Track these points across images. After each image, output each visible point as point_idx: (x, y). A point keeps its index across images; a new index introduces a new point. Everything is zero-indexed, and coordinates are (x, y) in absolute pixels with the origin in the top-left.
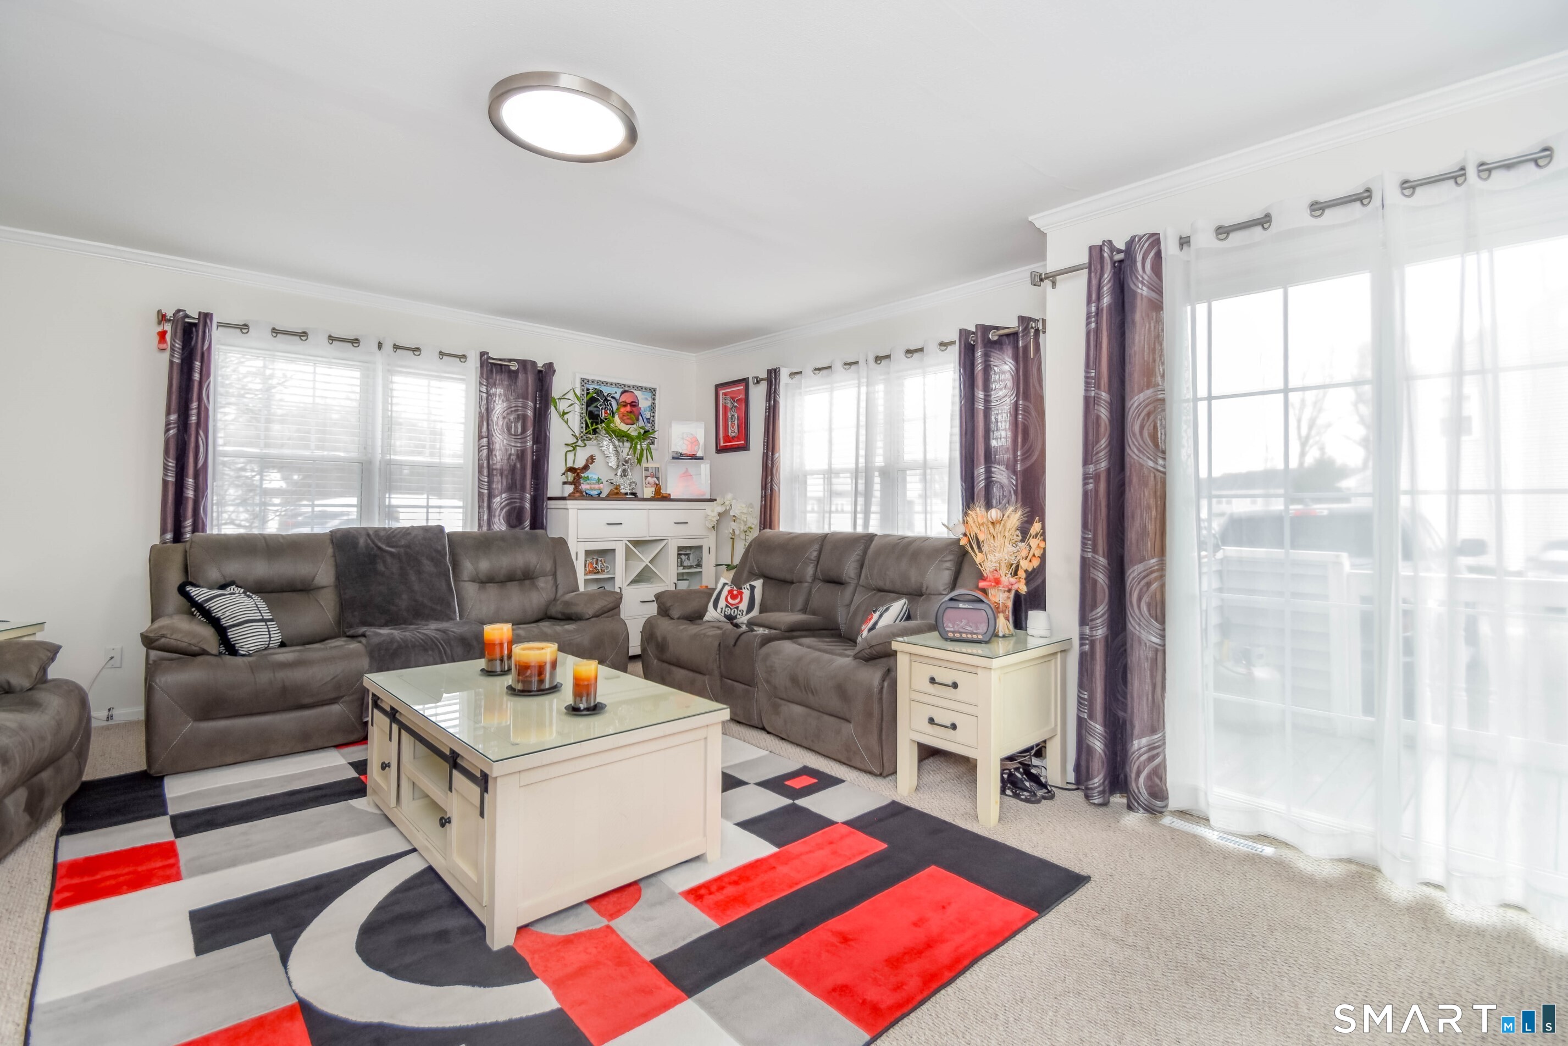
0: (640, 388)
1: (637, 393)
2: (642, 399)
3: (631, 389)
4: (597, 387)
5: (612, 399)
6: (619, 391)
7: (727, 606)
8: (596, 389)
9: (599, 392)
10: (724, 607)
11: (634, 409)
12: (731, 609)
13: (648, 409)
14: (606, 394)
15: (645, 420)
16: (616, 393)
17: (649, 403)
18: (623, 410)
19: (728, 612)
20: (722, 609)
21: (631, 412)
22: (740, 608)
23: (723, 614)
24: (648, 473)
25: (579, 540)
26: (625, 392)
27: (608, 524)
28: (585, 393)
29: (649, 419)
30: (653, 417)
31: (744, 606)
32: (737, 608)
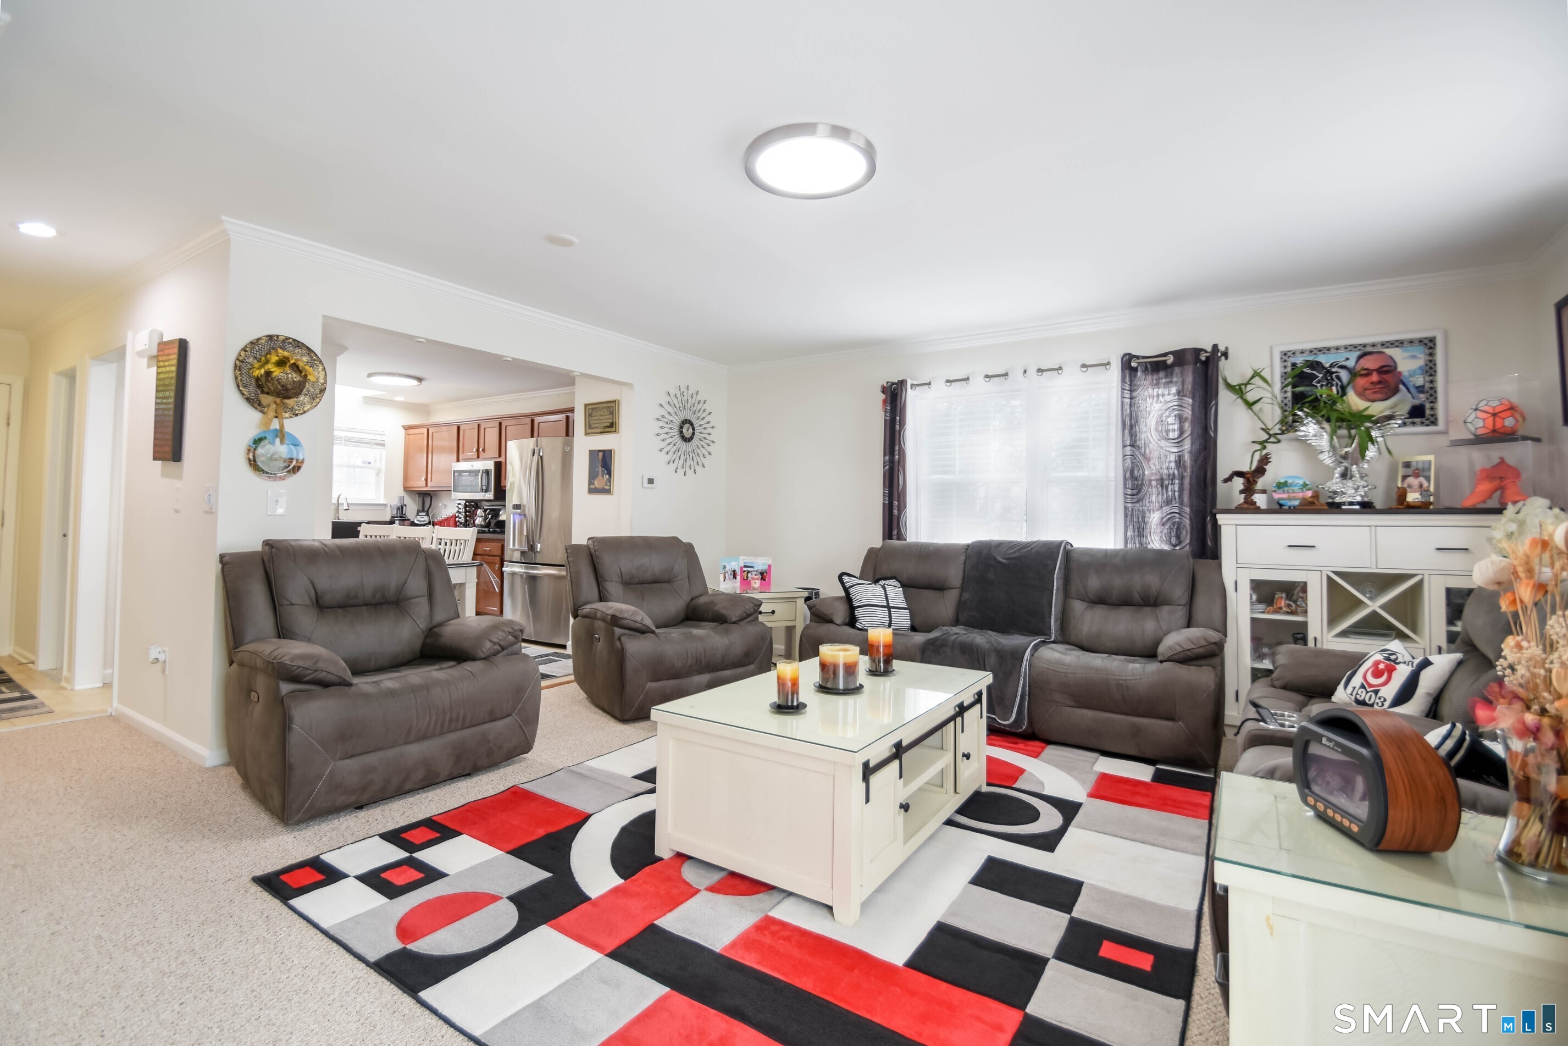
0: (1392, 344)
1: (1389, 351)
2: (1404, 358)
3: (1379, 349)
4: (1310, 358)
5: (1339, 370)
6: (1354, 356)
7: (1363, 686)
8: (1308, 361)
9: (1316, 365)
10: (1358, 685)
11: (1386, 377)
12: (1367, 692)
13: (1419, 371)
14: (1327, 365)
15: (1413, 390)
16: (1347, 359)
17: (1421, 362)
18: (1361, 382)
19: (1363, 695)
20: (1354, 688)
21: (1380, 382)
22: (1379, 695)
23: (1353, 698)
24: (1409, 471)
25: (1239, 566)
26: (1365, 354)
27: (1290, 546)
28: (1289, 369)
29: (1423, 386)
30: (1431, 382)
31: (1390, 691)
32: (1376, 692)
